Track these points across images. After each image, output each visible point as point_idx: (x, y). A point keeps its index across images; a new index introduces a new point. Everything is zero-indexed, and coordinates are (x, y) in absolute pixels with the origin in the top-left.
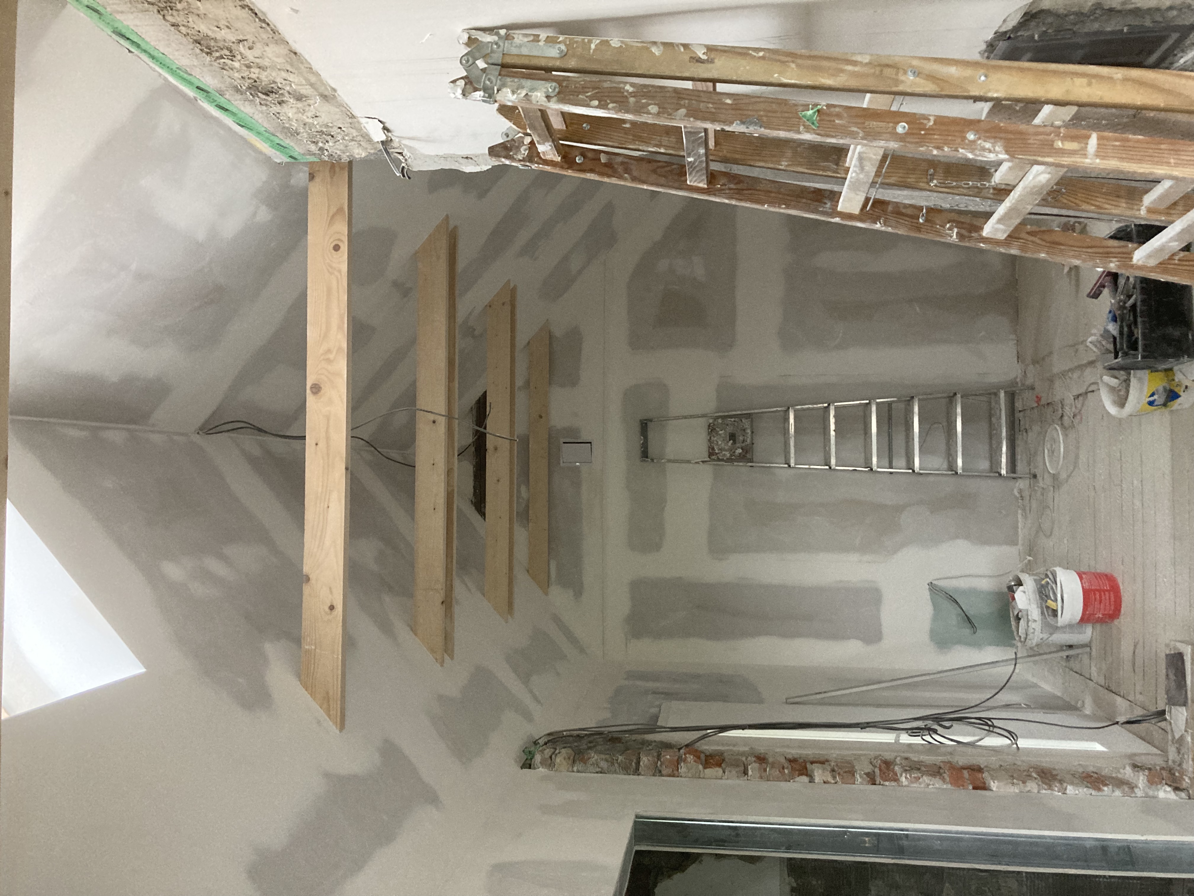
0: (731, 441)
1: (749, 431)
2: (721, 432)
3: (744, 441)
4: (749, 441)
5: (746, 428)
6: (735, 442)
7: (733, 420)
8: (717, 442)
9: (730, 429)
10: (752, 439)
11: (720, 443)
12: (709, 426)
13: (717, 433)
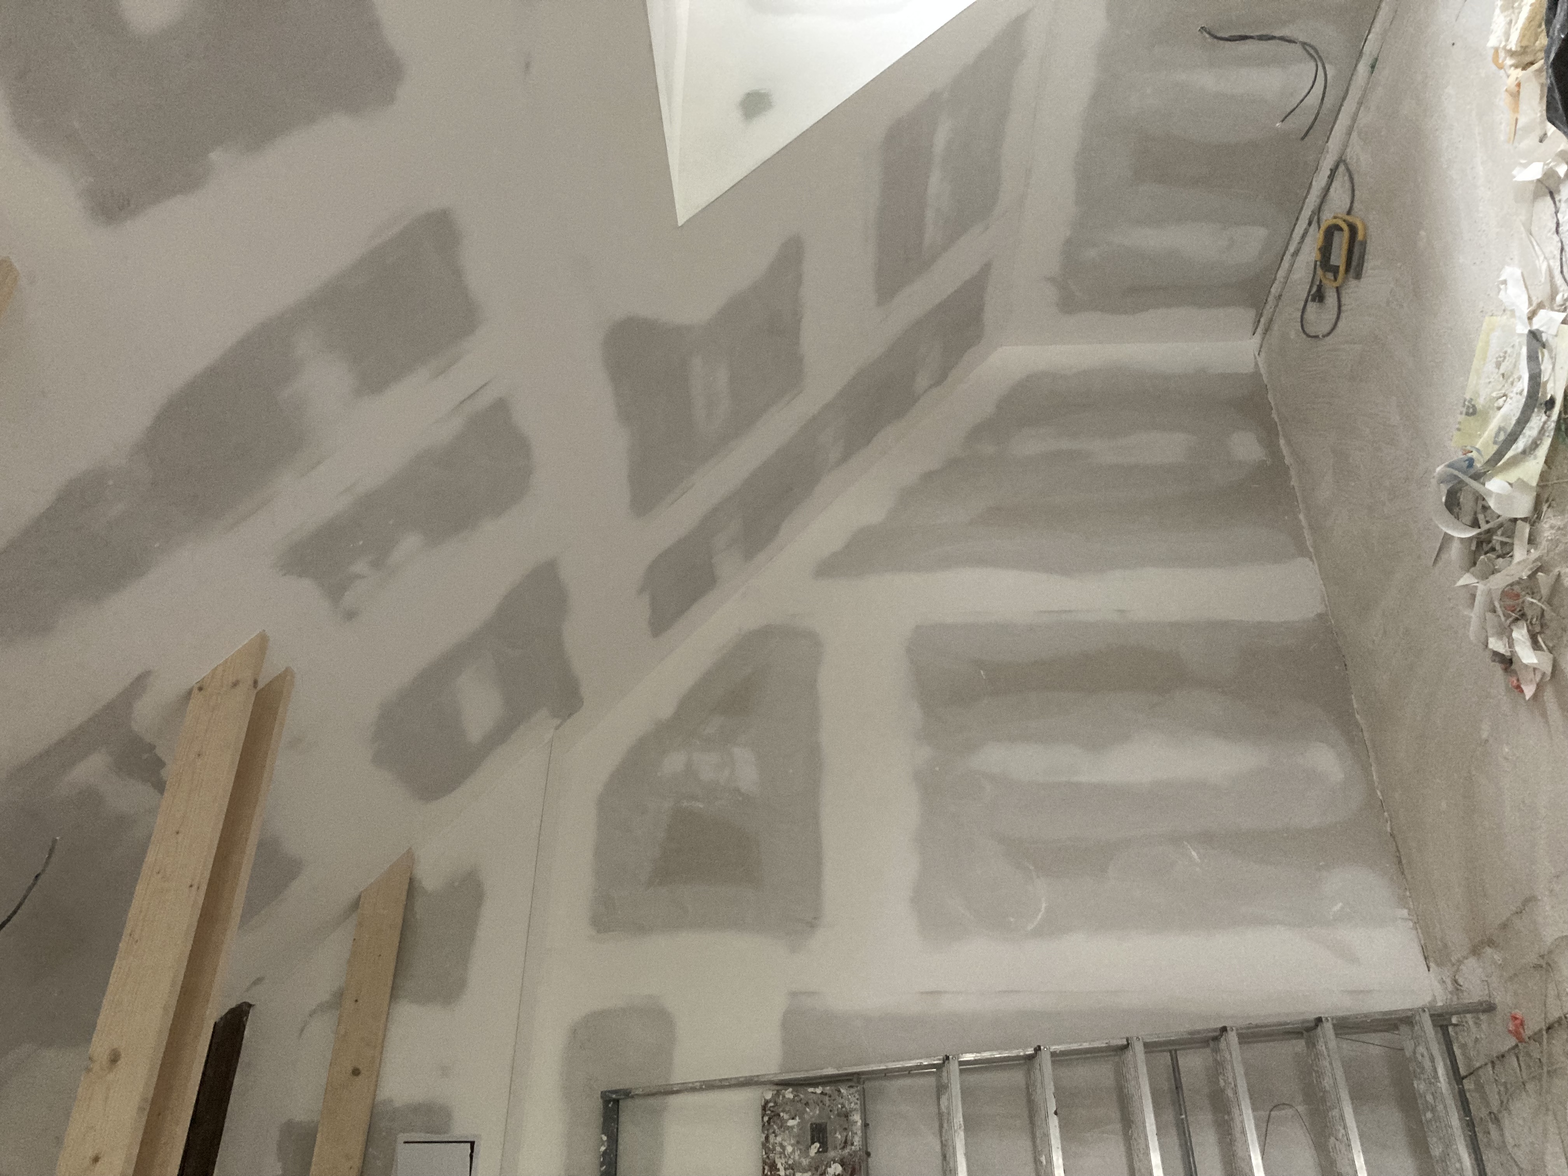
0: (817, 1145)
1: (857, 1117)
2: (791, 1123)
3: (846, 1143)
4: (857, 1141)
5: (852, 1110)
6: (824, 1148)
7: (819, 1090)
8: (783, 1148)
9: (813, 1114)
10: (865, 1138)
11: (789, 1149)
12: (764, 1108)
13: (783, 1126)
